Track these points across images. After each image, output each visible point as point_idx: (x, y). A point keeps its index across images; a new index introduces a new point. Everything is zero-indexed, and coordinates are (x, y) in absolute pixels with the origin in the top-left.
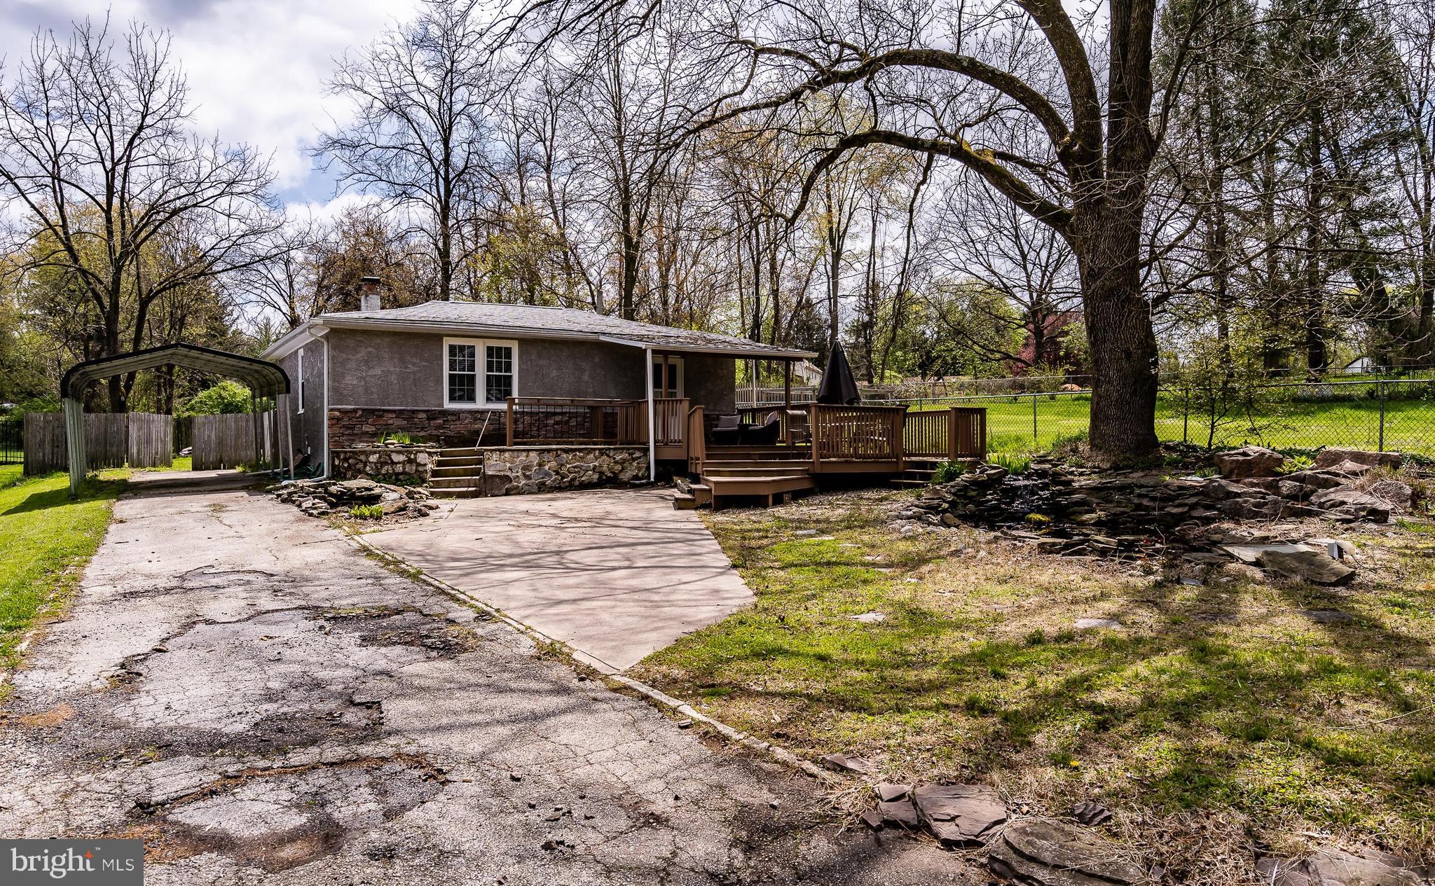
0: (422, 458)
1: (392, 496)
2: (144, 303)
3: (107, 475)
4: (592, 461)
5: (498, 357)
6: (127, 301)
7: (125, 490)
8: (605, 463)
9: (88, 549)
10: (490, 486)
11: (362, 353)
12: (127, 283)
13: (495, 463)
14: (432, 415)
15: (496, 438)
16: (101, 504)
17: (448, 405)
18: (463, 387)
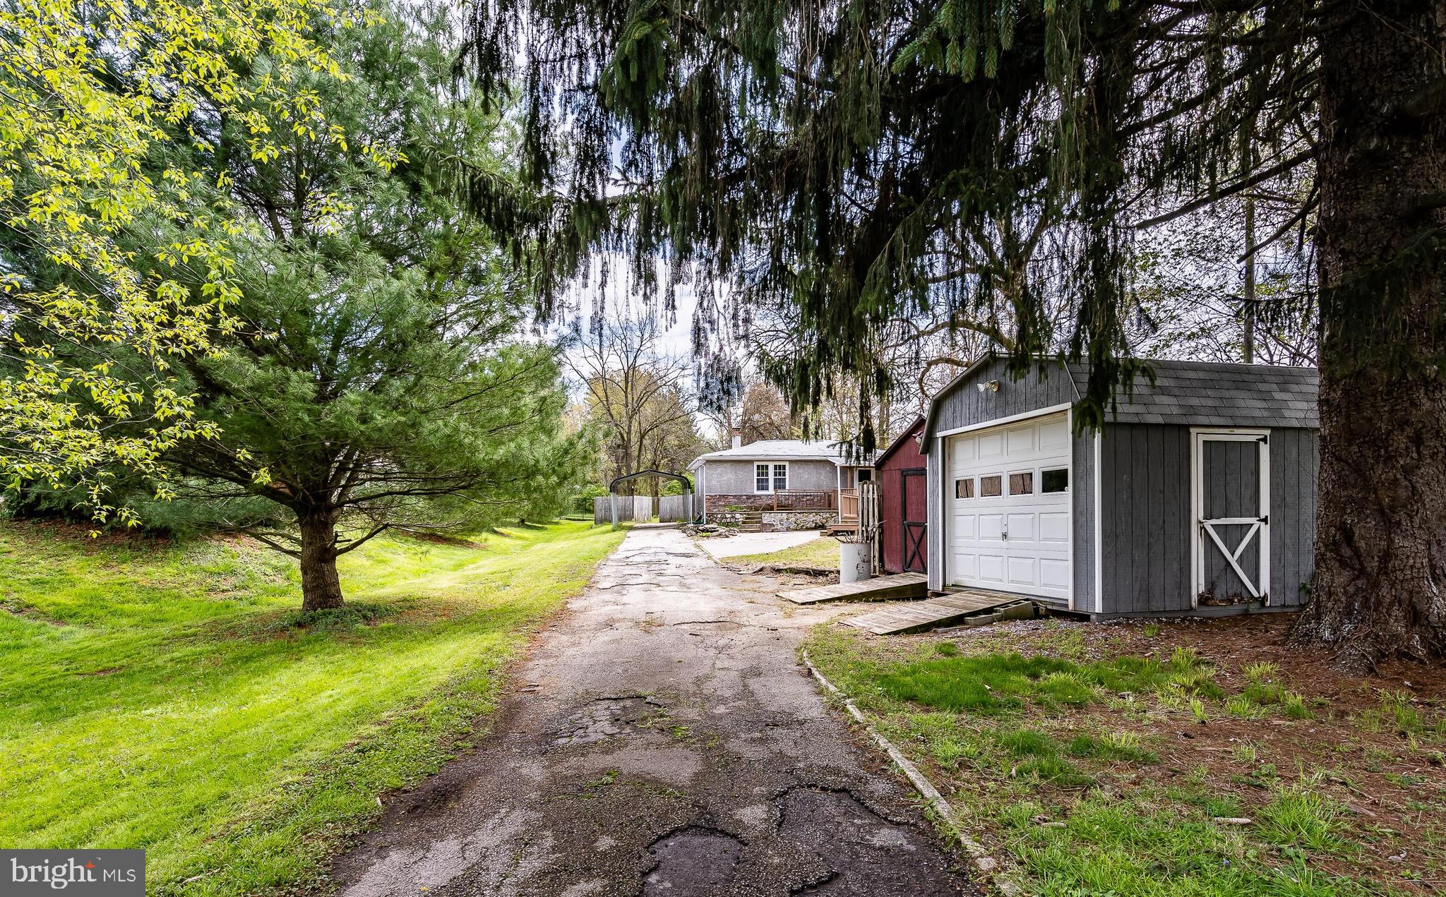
0: (738, 516)
1: (722, 530)
2: (642, 437)
3: (625, 524)
4: (812, 517)
5: (780, 470)
6: (634, 439)
7: (631, 528)
8: (818, 519)
9: (619, 543)
10: (765, 528)
11: (719, 470)
12: (635, 425)
13: (767, 518)
14: (749, 497)
15: (770, 508)
16: (623, 532)
17: (757, 493)
18: (762, 484)
